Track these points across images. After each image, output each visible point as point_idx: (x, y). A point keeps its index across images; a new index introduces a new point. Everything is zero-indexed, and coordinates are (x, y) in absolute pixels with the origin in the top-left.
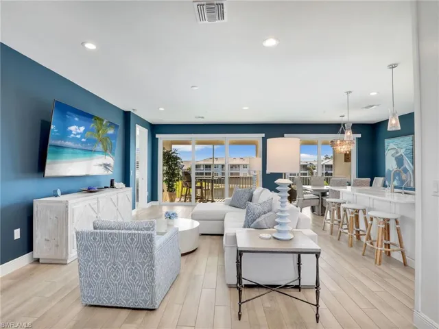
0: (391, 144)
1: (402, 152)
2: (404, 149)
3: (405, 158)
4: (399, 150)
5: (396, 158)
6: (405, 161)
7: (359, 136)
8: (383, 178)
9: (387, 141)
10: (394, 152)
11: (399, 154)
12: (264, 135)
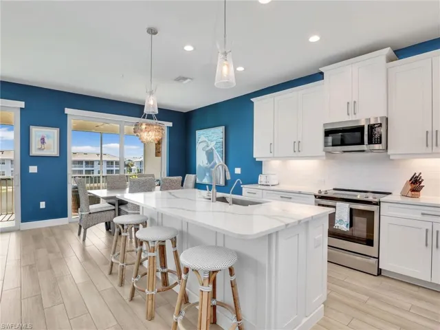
0: (202, 136)
1: (212, 145)
2: (215, 142)
3: (215, 152)
4: (209, 142)
5: (207, 152)
6: (215, 156)
7: (170, 124)
8: (194, 175)
9: (198, 133)
10: (205, 144)
11: (210, 148)
12: (23, 103)
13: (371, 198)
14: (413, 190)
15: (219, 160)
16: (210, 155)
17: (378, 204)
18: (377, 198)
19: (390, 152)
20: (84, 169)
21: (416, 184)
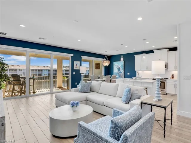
12: (73, 55)
13: (164, 79)
14: (172, 78)
15: (122, 71)
16: (119, 69)
17: (166, 80)
18: (166, 79)
19: (168, 70)
20: (38, 73)
21: (173, 76)
